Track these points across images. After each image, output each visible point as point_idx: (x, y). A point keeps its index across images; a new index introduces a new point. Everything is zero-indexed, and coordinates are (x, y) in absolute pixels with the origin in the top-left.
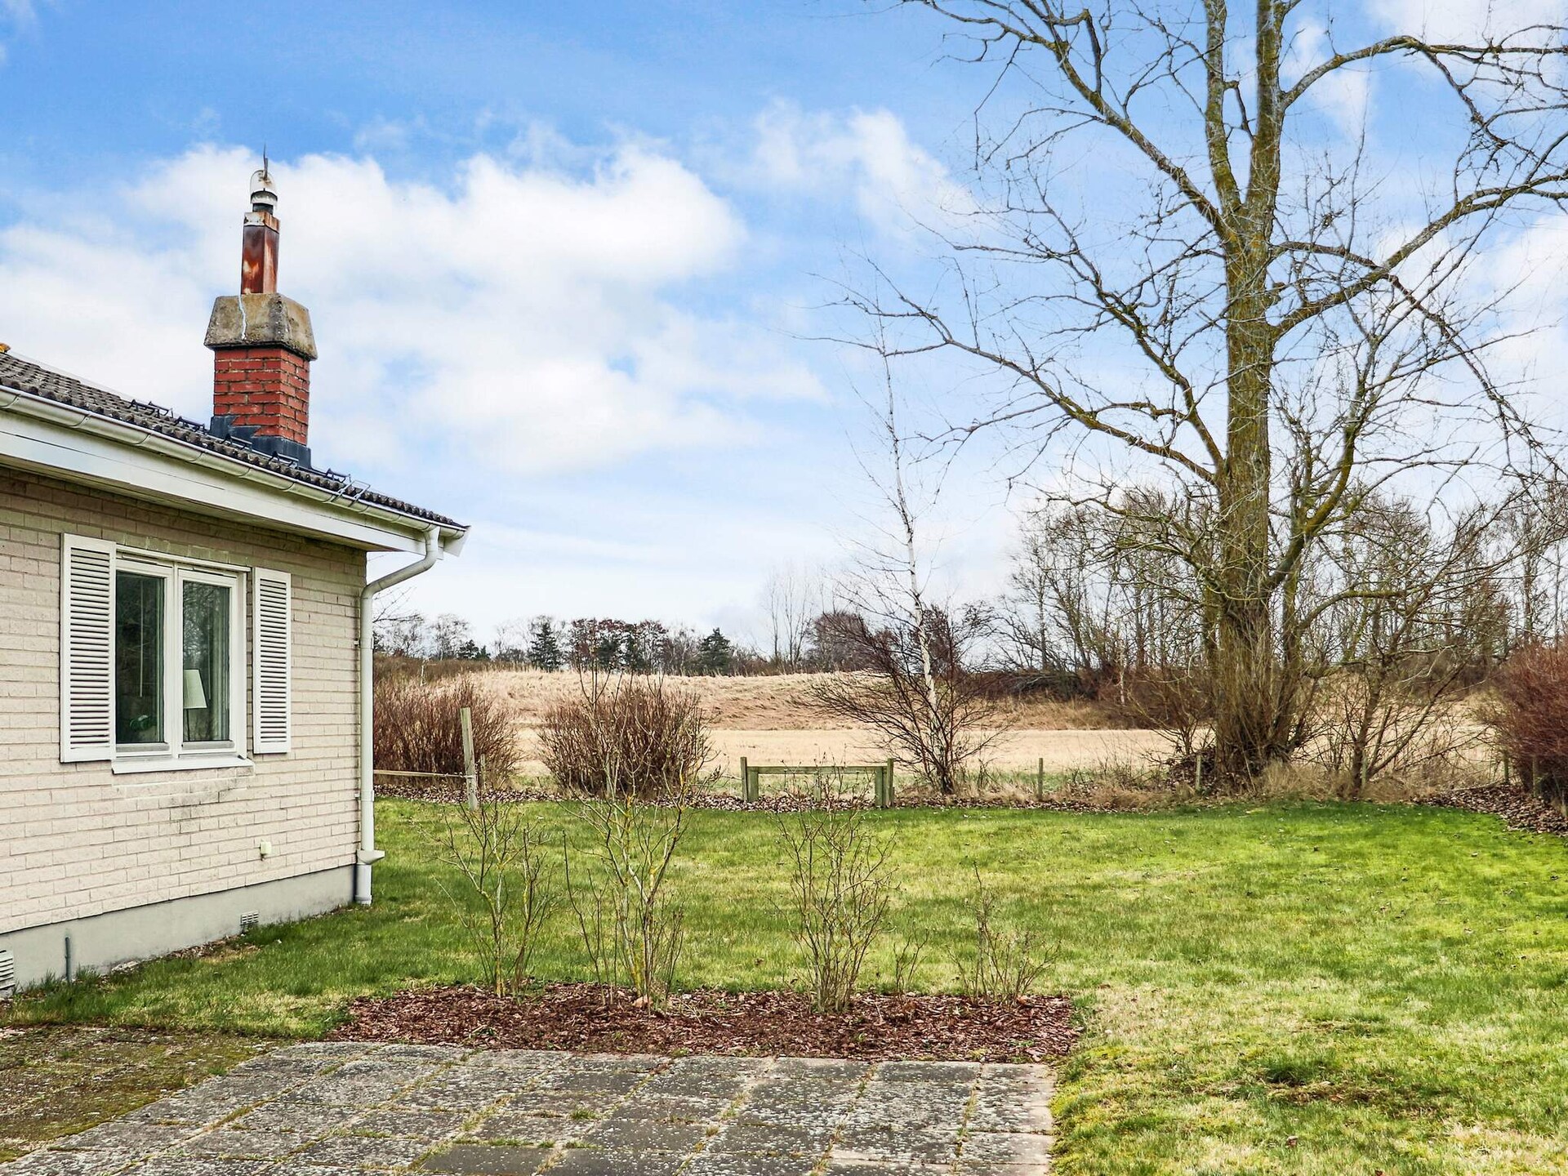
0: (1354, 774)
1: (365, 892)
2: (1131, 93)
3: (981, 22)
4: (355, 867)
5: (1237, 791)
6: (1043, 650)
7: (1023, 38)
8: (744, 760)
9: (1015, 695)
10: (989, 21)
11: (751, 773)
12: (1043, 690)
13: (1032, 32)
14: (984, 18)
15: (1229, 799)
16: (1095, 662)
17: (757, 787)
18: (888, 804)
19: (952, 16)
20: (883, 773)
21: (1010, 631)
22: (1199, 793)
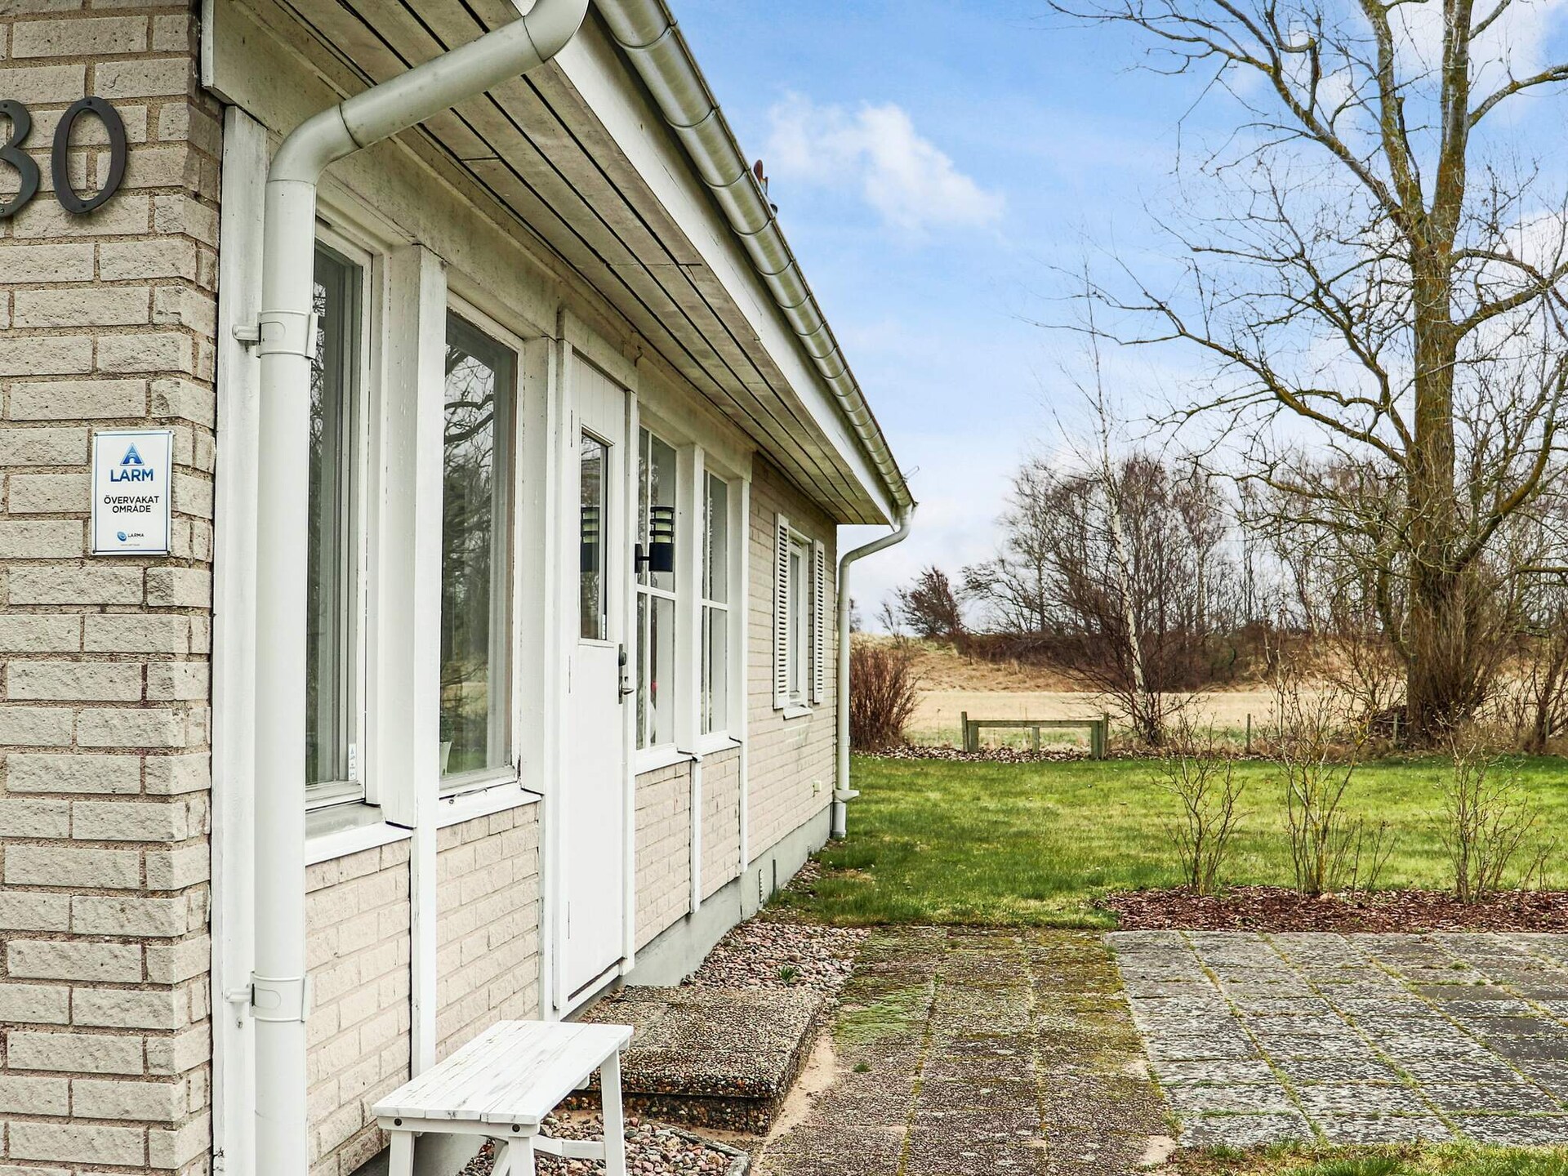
0: (1538, 730)
1: (841, 828)
2: (1338, 111)
3: (1189, 40)
4: (834, 805)
5: (1433, 745)
6: (1042, 613)
7: (1232, 56)
8: (964, 714)
9: (1019, 657)
10: (1198, 39)
11: (971, 727)
12: (1046, 653)
13: (1244, 52)
14: (1192, 36)
15: (1426, 753)
16: (1097, 627)
17: (976, 740)
18: (1104, 755)
19: (1162, 33)
20: (1099, 728)
21: (1009, 593)
22: (1397, 747)
